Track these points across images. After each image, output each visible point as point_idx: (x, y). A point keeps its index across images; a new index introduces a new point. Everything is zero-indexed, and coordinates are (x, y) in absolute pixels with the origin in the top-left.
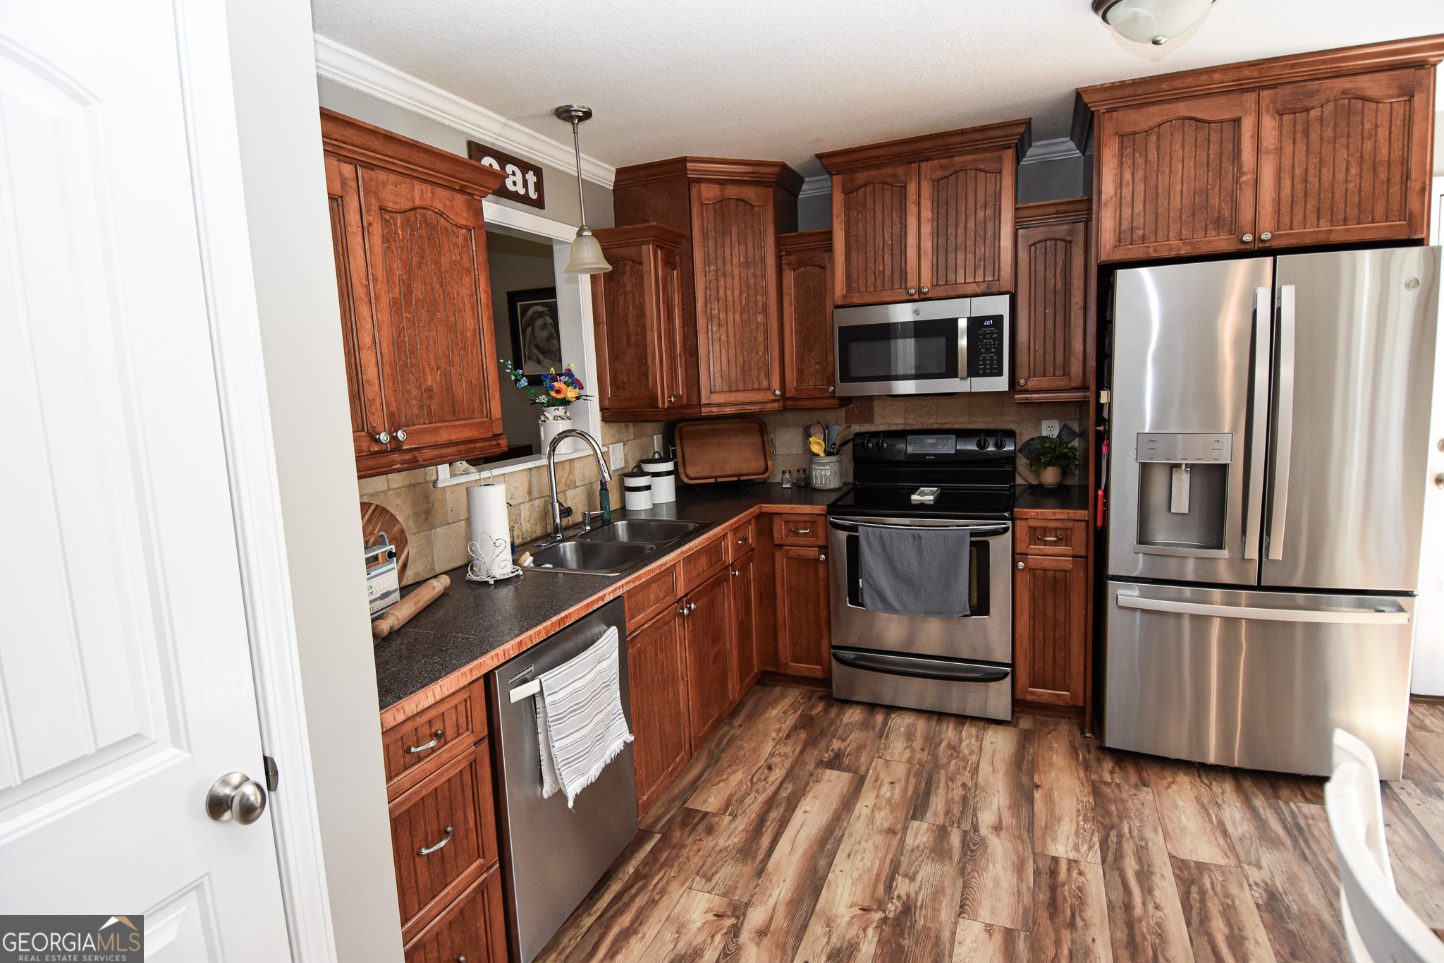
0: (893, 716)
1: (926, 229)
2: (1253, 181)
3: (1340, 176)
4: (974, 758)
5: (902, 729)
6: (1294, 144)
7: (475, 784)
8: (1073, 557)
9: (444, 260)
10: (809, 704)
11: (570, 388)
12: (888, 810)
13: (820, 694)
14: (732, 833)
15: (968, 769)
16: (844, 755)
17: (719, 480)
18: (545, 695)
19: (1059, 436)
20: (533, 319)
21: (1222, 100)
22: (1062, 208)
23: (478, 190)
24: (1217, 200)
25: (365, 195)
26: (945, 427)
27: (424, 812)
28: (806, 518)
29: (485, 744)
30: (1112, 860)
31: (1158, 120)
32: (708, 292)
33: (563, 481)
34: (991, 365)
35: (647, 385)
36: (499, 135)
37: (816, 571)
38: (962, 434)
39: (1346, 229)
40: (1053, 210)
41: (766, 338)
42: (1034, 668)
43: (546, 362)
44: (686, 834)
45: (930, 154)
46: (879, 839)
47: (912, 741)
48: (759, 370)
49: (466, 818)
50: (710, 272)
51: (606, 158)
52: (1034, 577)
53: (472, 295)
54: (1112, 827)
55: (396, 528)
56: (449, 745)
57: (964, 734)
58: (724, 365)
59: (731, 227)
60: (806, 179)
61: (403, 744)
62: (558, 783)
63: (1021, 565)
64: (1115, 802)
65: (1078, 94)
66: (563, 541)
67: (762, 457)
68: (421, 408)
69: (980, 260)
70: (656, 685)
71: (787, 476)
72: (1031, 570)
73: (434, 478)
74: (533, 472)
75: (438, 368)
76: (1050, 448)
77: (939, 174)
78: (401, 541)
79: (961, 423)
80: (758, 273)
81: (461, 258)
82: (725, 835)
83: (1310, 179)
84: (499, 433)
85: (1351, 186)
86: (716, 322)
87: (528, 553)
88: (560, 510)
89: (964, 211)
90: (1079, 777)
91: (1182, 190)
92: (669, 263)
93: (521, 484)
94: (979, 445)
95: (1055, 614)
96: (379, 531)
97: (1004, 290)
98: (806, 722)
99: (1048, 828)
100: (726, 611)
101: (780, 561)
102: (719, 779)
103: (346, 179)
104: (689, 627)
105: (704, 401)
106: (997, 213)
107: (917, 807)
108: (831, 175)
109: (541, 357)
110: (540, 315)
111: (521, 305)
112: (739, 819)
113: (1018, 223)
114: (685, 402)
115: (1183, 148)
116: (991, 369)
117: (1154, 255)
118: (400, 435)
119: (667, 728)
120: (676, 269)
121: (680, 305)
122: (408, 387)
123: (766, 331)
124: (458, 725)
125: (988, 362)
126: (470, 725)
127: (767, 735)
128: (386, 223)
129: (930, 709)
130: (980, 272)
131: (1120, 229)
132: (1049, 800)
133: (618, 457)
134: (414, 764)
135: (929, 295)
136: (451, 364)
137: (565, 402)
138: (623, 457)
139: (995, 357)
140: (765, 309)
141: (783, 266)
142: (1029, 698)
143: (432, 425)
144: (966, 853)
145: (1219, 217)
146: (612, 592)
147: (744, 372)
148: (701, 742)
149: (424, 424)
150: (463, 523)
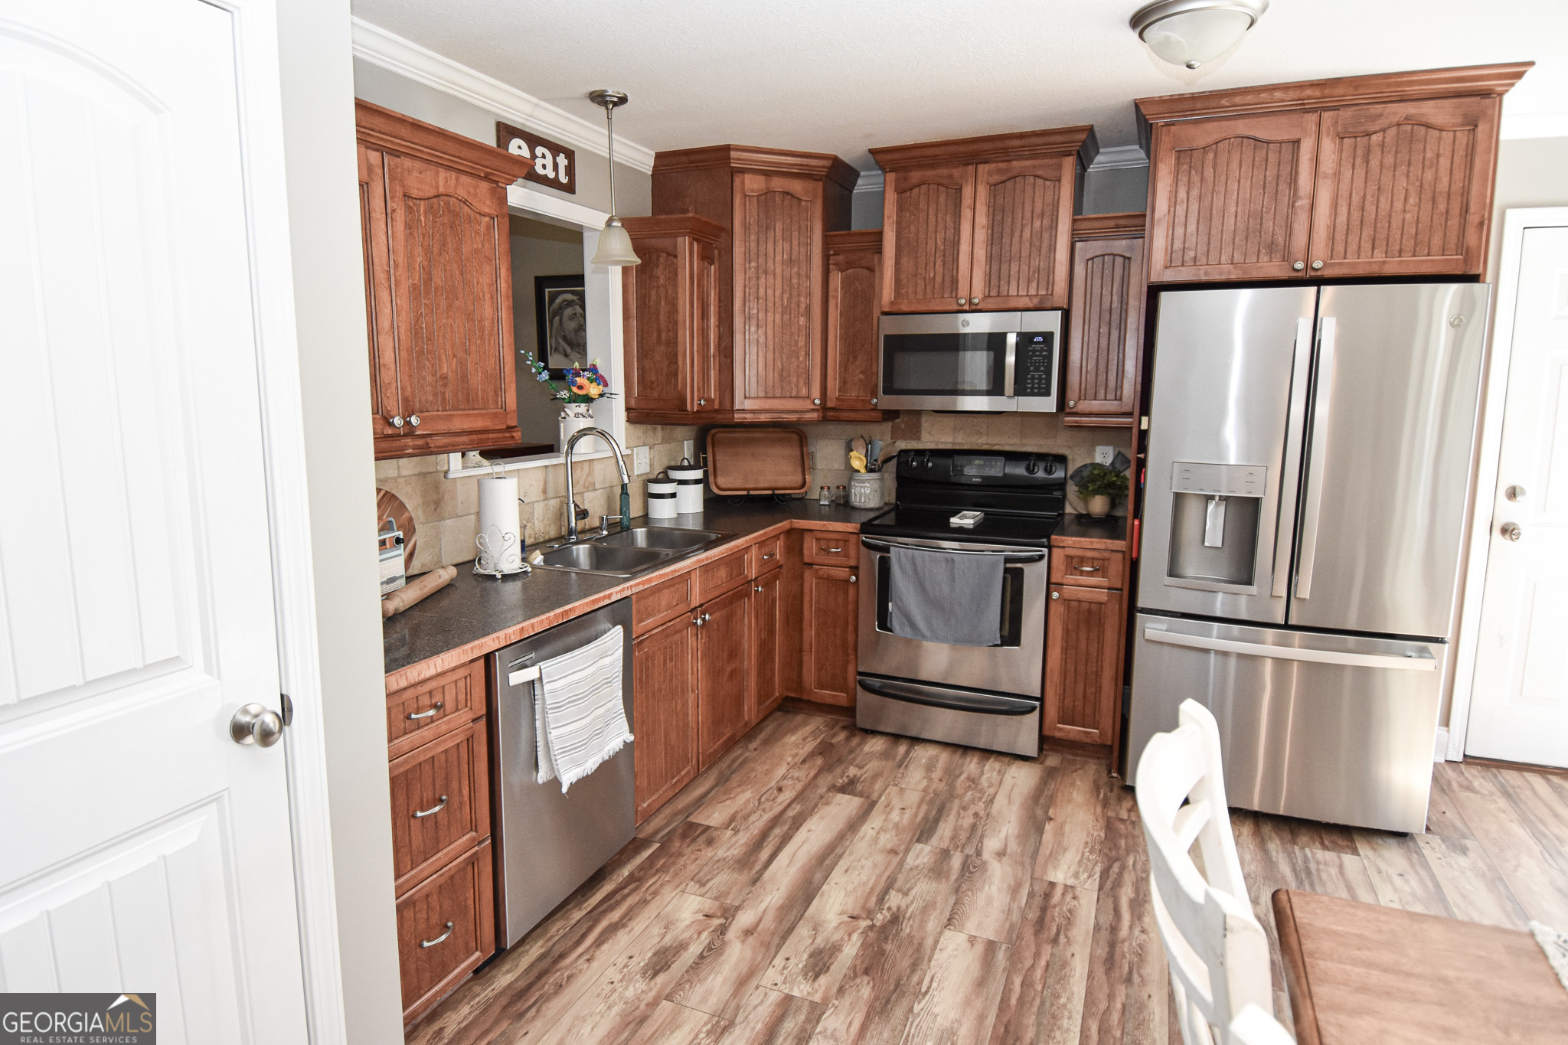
0: (916, 748)
1: (981, 235)
2: (1308, 207)
3: (1398, 205)
4: (992, 791)
5: (924, 761)
6: (1353, 169)
7: (471, 759)
8: (1109, 589)
9: (466, 249)
10: (832, 732)
11: (594, 385)
12: (893, 833)
13: (845, 723)
14: (732, 845)
15: (984, 800)
16: (858, 781)
17: (752, 492)
18: (544, 682)
19: (1113, 463)
20: (561, 309)
21: (1283, 120)
22: (1122, 222)
23: (504, 178)
24: (1271, 223)
25: (390, 182)
26: (996, 448)
27: (420, 777)
28: (837, 536)
29: (483, 723)
30: (1109, 887)
31: (1215, 137)
32: (747, 291)
33: (582, 482)
34: (1039, 384)
35: (676, 386)
36: (530, 116)
37: (846, 593)
38: (1012, 456)
39: (1401, 261)
40: (1112, 223)
41: (807, 343)
42: (1064, 702)
43: (574, 355)
44: (685, 845)
45: (988, 156)
46: (880, 858)
47: (932, 771)
48: (798, 377)
49: (460, 790)
50: (750, 268)
51: (644, 142)
52: (1069, 609)
53: (492, 284)
54: (1117, 859)
55: (406, 515)
56: (448, 717)
57: (987, 767)
58: (760, 369)
59: (775, 221)
60: (862, 173)
61: (404, 709)
62: (554, 772)
63: (1055, 595)
64: (1126, 837)
65: (1137, 105)
66: (576, 543)
67: (799, 470)
68: (435, 395)
69: (1034, 272)
70: (663, 693)
71: (825, 492)
72: (1066, 601)
73: (446, 468)
74: (550, 470)
75: (454, 356)
76: (1098, 475)
77: (996, 178)
78: (410, 529)
79: (1012, 445)
80: (803, 273)
81: (483, 246)
82: (725, 848)
83: (1367, 207)
84: (513, 425)
85: (1408, 216)
86: (754, 322)
87: (538, 552)
88: (576, 512)
89: (1020, 219)
90: (1095, 813)
91: (1236, 212)
92: (706, 257)
93: (535, 482)
94: (1028, 469)
95: (1087, 646)
96: (387, 517)
97: (1058, 305)
98: (824, 749)
99: (1053, 856)
100: (746, 628)
101: (810, 581)
102: (726, 797)
103: (372, 165)
104: (703, 639)
105: (737, 406)
106: (1054, 224)
107: (924, 831)
108: (885, 172)
109: (568, 350)
110: (570, 303)
111: (549, 292)
112: (741, 834)
113: (1076, 237)
114: (716, 406)
115: (1240, 168)
116: (1040, 388)
117: (1204, 278)
118: (414, 420)
119: (673, 736)
120: (713, 263)
121: (717, 302)
122: (424, 374)
123: (808, 336)
124: (457, 700)
125: (1036, 381)
126: (469, 702)
127: (781, 760)
128: (409, 210)
129: (956, 743)
130: (1034, 285)
131: (1172, 249)
132: (1060, 832)
133: (643, 462)
134: (414, 730)
135: (979, 307)
136: (467, 352)
137: (588, 399)
138: (648, 461)
139: (1044, 376)
140: (808, 310)
141: (831, 267)
142: (1058, 734)
143: (445, 413)
144: (964, 875)
145: (1272, 242)
146: (620, 591)
147: (782, 379)
148: (712, 760)
149: (438, 411)
150: (473, 516)
